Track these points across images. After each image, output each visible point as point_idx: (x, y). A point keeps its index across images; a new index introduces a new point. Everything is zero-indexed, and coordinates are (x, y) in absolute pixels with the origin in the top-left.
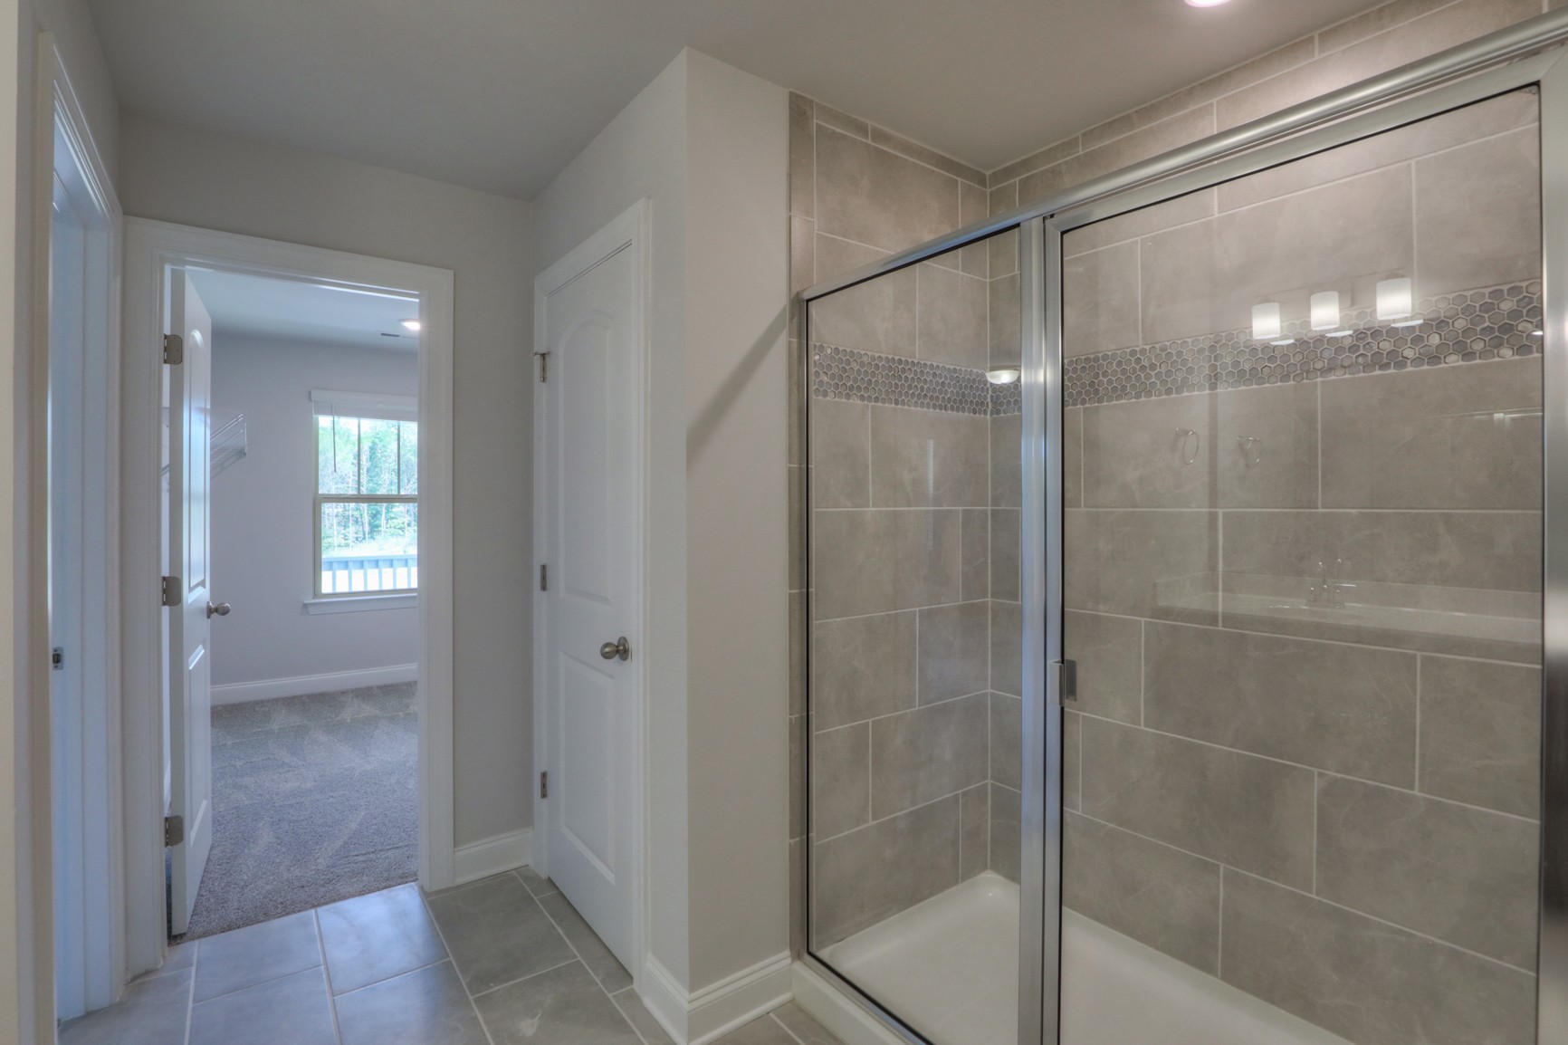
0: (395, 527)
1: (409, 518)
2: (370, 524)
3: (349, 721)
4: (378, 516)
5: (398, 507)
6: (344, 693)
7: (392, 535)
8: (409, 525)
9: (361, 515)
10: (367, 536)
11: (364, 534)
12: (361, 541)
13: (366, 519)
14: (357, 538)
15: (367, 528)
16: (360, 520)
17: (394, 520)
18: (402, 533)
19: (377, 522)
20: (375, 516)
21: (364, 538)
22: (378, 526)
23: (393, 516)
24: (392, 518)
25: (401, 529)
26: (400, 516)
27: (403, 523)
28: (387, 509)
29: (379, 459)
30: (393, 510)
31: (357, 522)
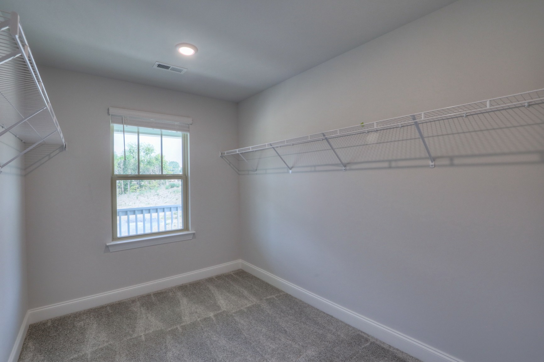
0: (133, 189)
1: (138, 186)
2: (124, 188)
3: (143, 338)
4: (127, 185)
5: (134, 182)
6: (133, 301)
7: (132, 192)
8: (138, 188)
9: (121, 185)
10: (123, 192)
11: (122, 192)
12: (121, 194)
13: (123, 186)
14: (119, 193)
15: (123, 189)
16: (120, 186)
17: (133, 187)
18: (135, 191)
19: (127, 187)
20: (126, 185)
21: (122, 193)
22: (127, 189)
23: (132, 185)
24: (132, 186)
25: (136, 190)
26: (135, 185)
27: (136, 188)
28: (130, 182)
29: (127, 165)
30: (132, 183)
31: (119, 187)
